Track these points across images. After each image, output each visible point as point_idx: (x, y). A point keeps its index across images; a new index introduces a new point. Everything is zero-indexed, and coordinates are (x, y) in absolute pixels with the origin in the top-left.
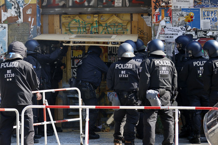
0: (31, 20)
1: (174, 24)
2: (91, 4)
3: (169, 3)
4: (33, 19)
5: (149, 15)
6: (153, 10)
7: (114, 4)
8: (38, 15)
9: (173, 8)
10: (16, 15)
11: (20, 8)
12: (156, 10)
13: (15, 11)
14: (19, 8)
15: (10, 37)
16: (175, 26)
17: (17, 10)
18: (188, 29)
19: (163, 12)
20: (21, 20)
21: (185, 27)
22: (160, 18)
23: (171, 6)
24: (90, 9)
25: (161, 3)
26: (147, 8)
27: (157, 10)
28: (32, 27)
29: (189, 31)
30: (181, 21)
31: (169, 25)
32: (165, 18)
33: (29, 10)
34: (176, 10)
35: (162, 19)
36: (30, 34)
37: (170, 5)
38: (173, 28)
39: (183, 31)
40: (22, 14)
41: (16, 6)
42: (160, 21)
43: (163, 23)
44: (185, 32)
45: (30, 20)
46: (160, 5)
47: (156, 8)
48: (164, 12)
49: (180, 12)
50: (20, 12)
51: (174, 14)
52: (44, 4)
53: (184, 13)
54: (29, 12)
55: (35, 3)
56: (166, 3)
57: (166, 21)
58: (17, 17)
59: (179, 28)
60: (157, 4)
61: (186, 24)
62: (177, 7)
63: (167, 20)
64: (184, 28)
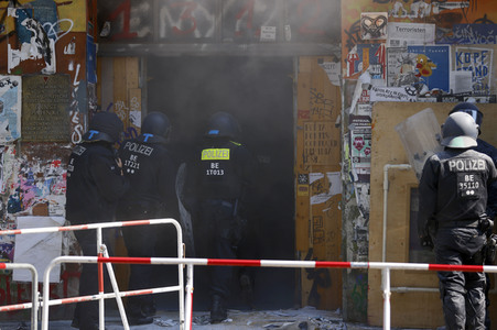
0: (75, 67)
1: (391, 80)
2: (208, 35)
3: (379, 34)
4: (79, 66)
5: (337, 60)
6: (344, 50)
7: (259, 34)
8: (91, 58)
9: (388, 45)
10: (40, 57)
11: (48, 42)
12: (350, 50)
13: (39, 49)
14: (46, 41)
15: (26, 105)
16: (392, 85)
17: (44, 45)
18: (422, 93)
19: (366, 53)
20: (51, 68)
21: (416, 86)
22: (360, 67)
23: (384, 41)
24: (204, 45)
25: (362, 33)
26: (331, 46)
27: (354, 51)
28: (76, 83)
29: (423, 96)
30: (405, 74)
31: (379, 83)
32: (370, 67)
33: (70, 46)
34: (395, 50)
35: (365, 69)
36: (72, 99)
37: (383, 37)
38: (389, 89)
39: (410, 97)
40: (53, 55)
41: (41, 36)
42: (360, 74)
43: (365, 78)
44: (414, 98)
45: (71, 68)
46: (359, 39)
47: (350, 46)
48: (367, 54)
49: (405, 55)
50: (49, 51)
51: (389, 59)
52: (104, 33)
53: (413, 55)
54: (69, 50)
55: (84, 30)
56: (373, 35)
57: (372, 75)
58: (42, 60)
59: (401, 90)
60: (354, 35)
61: (416, 81)
62: (398, 42)
63: (376, 72)
64: (413, 89)
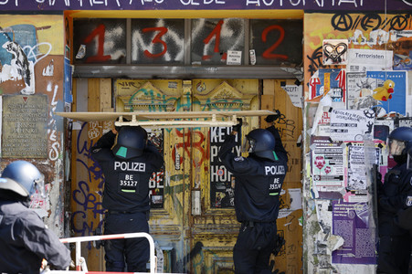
0: (53, 88)
1: (350, 103)
2: (178, 58)
3: (340, 61)
4: (56, 87)
5: (298, 83)
6: (307, 74)
7: (226, 58)
8: (67, 79)
9: (348, 70)
10: (20, 78)
11: (28, 64)
12: (312, 75)
13: (20, 71)
14: (26, 63)
15: (6, 123)
16: (352, 108)
17: (24, 66)
18: (380, 115)
19: (327, 78)
20: (30, 89)
21: (374, 109)
22: (322, 90)
23: (345, 66)
24: (174, 68)
25: (324, 59)
26: (294, 70)
27: (316, 75)
28: (53, 103)
29: (382, 119)
30: (364, 97)
31: (339, 106)
32: (332, 90)
33: (48, 68)
34: (355, 75)
35: (326, 92)
36: (49, 118)
37: (343, 63)
38: (348, 112)
39: (368, 120)
40: (32, 77)
41: (21, 58)
42: (321, 97)
43: (326, 101)
44: (372, 120)
45: (49, 88)
46: (321, 65)
47: (312, 70)
48: (329, 78)
49: (364, 80)
50: (28, 72)
51: (350, 83)
52: (80, 55)
53: (372, 81)
54: (48, 72)
55: (62, 53)
56: (334, 61)
57: (333, 98)
58: (22, 81)
59: (360, 113)
60: (316, 61)
61: (374, 104)
62: (357, 68)
63: (336, 95)
64: (372, 112)
